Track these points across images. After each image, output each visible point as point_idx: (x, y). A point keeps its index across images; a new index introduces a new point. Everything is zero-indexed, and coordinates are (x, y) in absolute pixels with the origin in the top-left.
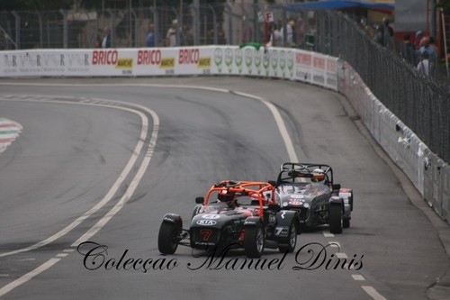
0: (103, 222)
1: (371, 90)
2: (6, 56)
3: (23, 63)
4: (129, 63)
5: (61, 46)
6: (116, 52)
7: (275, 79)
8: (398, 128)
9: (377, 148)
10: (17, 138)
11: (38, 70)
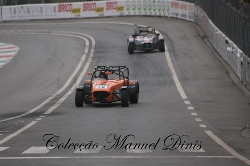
0: (62, 100)
2: (11, 9)
3: (20, 13)
4: (79, 11)
5: (41, 2)
6: (71, 5)
7: (160, 17)
8: (227, 42)
10: (16, 55)
11: (29, 16)
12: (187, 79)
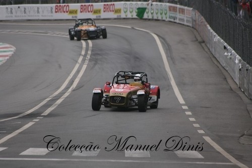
0: (59, 101)
1: (210, 26)
2: (7, 8)
3: (16, 12)
4: (76, 12)
5: (37, 3)
6: (68, 6)
7: (157, 20)
8: (225, 48)
9: (213, 59)
10: (12, 54)
11: (25, 16)
12: (184, 84)
